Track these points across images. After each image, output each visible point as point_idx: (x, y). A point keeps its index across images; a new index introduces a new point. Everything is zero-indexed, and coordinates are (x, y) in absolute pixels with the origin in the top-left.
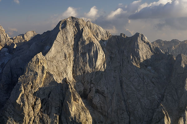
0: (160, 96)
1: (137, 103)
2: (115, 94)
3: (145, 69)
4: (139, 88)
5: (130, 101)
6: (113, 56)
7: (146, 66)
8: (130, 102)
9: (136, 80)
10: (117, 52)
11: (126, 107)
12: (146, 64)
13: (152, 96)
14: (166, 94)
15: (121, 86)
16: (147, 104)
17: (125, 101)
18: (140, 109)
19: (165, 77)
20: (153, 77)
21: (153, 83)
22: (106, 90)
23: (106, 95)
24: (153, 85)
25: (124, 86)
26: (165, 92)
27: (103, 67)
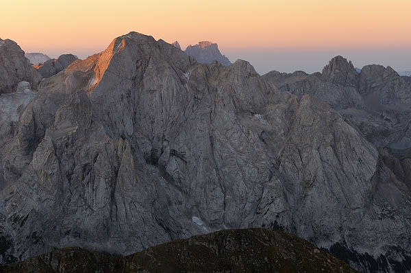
0: (274, 161)
1: (238, 173)
2: (202, 159)
3: (250, 118)
4: (241, 148)
5: (226, 169)
6: (200, 96)
7: (253, 114)
8: (226, 171)
9: (236, 135)
10: (206, 90)
11: (219, 179)
12: (252, 111)
13: (262, 162)
14: (283, 159)
15: (212, 144)
16: (253, 175)
17: (217, 170)
18: (242, 182)
19: (283, 132)
20: (263, 132)
21: (263, 141)
22: (187, 152)
23: (187, 160)
24: (264, 144)
25: (217, 146)
26: (282, 156)
27: (182, 114)
